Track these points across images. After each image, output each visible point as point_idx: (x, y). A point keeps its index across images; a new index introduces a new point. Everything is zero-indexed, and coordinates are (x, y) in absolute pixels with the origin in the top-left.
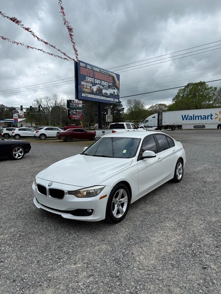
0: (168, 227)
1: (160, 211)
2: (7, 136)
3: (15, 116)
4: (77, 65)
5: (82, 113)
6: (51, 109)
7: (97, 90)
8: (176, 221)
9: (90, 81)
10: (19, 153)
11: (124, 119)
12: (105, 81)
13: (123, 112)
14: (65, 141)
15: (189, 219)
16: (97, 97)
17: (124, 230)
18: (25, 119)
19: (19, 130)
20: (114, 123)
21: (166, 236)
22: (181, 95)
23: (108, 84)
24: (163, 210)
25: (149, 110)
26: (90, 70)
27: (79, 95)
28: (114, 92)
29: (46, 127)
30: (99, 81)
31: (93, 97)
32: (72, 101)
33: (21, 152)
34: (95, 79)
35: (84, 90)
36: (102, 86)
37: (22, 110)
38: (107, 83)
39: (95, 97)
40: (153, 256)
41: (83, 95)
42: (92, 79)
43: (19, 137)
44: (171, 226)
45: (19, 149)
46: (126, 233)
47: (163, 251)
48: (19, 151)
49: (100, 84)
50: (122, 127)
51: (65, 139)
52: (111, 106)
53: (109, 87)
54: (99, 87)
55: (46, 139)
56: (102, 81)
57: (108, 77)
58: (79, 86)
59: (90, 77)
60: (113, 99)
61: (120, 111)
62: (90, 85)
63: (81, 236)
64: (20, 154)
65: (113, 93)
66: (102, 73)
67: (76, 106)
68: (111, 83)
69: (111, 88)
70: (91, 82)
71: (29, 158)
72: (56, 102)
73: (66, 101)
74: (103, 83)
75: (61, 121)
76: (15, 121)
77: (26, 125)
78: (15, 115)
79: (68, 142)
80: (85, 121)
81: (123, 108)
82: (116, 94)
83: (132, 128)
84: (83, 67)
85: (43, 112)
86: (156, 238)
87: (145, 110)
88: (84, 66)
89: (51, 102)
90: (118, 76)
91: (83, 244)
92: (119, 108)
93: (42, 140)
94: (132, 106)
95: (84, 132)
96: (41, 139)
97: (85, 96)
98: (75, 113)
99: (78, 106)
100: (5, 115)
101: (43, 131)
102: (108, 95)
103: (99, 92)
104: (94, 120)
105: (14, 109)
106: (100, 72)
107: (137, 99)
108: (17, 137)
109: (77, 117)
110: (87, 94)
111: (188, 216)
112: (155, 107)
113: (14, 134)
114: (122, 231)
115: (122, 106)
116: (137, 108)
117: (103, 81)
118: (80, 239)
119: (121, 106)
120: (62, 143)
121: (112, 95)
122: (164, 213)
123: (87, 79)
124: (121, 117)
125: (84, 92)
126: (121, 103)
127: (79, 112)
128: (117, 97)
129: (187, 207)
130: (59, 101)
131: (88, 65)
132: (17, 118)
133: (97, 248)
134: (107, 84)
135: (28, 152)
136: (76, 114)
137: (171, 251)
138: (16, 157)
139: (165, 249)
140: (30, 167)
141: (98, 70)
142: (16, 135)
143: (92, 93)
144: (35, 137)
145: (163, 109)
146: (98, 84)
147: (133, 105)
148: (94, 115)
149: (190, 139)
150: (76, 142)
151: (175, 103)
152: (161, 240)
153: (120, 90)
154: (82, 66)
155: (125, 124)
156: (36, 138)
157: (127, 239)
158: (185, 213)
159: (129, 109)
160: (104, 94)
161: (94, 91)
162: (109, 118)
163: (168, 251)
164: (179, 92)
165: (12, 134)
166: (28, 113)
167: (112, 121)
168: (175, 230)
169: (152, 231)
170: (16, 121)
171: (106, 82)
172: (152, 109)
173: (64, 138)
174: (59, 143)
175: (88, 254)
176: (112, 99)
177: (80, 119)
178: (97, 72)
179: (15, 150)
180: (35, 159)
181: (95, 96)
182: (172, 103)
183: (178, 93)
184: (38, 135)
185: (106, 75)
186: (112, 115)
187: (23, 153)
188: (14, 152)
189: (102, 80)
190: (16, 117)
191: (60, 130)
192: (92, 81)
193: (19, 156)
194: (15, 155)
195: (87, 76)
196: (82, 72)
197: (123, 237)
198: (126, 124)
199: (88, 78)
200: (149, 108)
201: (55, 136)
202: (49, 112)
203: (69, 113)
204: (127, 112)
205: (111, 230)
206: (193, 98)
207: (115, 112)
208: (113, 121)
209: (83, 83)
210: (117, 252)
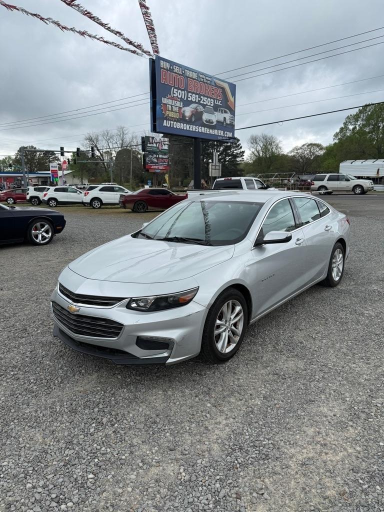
0: (326, 417)
1: (309, 371)
2: (36, 201)
3: (52, 167)
4: (154, 65)
5: (168, 160)
6: (114, 154)
7: (193, 114)
8: (344, 400)
9: (180, 97)
10: (44, 234)
11: (243, 171)
12: (208, 97)
13: (243, 159)
14: (134, 211)
15: (376, 398)
16: (192, 128)
17: (224, 422)
18: (71, 171)
19: (56, 190)
20: (223, 179)
21: (322, 445)
22: (351, 127)
23: (214, 103)
24: (314, 370)
25: (290, 155)
26: (180, 75)
27: (157, 123)
28: (225, 118)
29: (101, 186)
30: (197, 96)
31: (185, 129)
32: (151, 139)
33: (47, 232)
34: (188, 92)
35: (168, 115)
36: (201, 107)
37: (62, 154)
38: (212, 100)
39: (188, 128)
40: (289, 507)
41: (165, 124)
42: (183, 92)
43: (55, 203)
44: (334, 415)
45: (43, 226)
46: (227, 429)
47: (313, 490)
48: (43, 229)
49: (199, 103)
50: (238, 186)
51: (134, 208)
52: (220, 148)
53: (216, 108)
54: (196, 109)
55: (103, 207)
56: (202, 97)
57: (213, 90)
58: (158, 107)
59: (178, 89)
60: (222, 131)
61: (236, 156)
62: (179, 104)
63: (123, 432)
64: (47, 236)
65: (222, 120)
66: (203, 82)
67: (158, 148)
68: (219, 100)
69: (219, 111)
70: (182, 100)
71: (62, 242)
72: (123, 141)
73: (141, 138)
74: (203, 101)
75: (132, 175)
76: (52, 175)
77: (73, 182)
78: (54, 165)
79: (139, 213)
80: (174, 176)
81: (243, 152)
82: (228, 122)
83: (256, 188)
84: (167, 69)
85: (101, 160)
86: (298, 449)
87: (283, 155)
88: (169, 67)
89: (114, 142)
90: (233, 87)
91: (123, 457)
92: (235, 152)
93: (96, 210)
94: (259, 148)
95: (168, 196)
96: (94, 208)
97: (169, 126)
98: (156, 160)
99: (160, 148)
100: (37, 164)
101: (95, 193)
102: (213, 124)
103: (197, 118)
104: (190, 174)
105: (53, 153)
106: (198, 80)
107: (269, 135)
108: (53, 203)
109: (159, 168)
110: (172, 122)
111: (373, 387)
112: (301, 148)
113: (46, 198)
114: (220, 423)
115: (241, 148)
116: (269, 150)
117: (204, 96)
118: (120, 443)
119: (239, 147)
120: (128, 214)
121: (220, 124)
122: (318, 377)
123: (173, 93)
124: (238, 167)
125: (168, 118)
126: (239, 142)
127: (162, 158)
128: (231, 127)
129: (369, 364)
130: (128, 139)
131: (174, 66)
132: (57, 169)
133: (154, 470)
134: (212, 103)
135: (59, 231)
136: (157, 163)
137: (334, 492)
138: (38, 241)
139: (319, 486)
140: (58, 261)
141: (195, 76)
142: (50, 199)
143: (182, 120)
144: (83, 203)
145: (316, 153)
146: (195, 102)
147: (262, 146)
148: (189, 165)
149: (366, 210)
150: (153, 213)
151: (339, 142)
152: (310, 455)
153: (236, 114)
154: (163, 68)
155: (242, 179)
156: (86, 206)
157: (227, 447)
158: (366, 380)
159: (253, 153)
160: (206, 121)
161: (185, 117)
162: (214, 169)
163: (328, 493)
164: (347, 122)
165: (44, 198)
166: (75, 160)
167: (220, 175)
168: (342, 426)
169: (288, 426)
170: (55, 176)
171: (209, 99)
172: (296, 153)
173: (131, 205)
174: (123, 215)
175: (130, 489)
176: (220, 133)
177: (165, 171)
178: (193, 79)
179: (36, 227)
180: (73, 245)
181: (188, 126)
182: (334, 142)
183: (344, 123)
184: (87, 199)
185: (210, 85)
186: (221, 164)
187: (50, 234)
188: (33, 232)
189: (202, 95)
190: (55, 167)
191: (126, 190)
192: (183, 98)
193: (44, 238)
194: (37, 237)
195: (174, 86)
196: (163, 79)
197: (220, 441)
198: (245, 180)
199: (175, 90)
200: (291, 152)
201: (117, 201)
202: (111, 158)
203: (144, 160)
204: (249, 158)
205: (192, 420)
206: (372, 133)
207: (228, 158)
208: (222, 174)
209: (164, 100)
210: (200, 489)
